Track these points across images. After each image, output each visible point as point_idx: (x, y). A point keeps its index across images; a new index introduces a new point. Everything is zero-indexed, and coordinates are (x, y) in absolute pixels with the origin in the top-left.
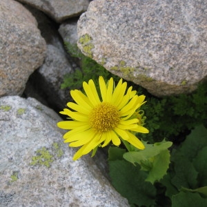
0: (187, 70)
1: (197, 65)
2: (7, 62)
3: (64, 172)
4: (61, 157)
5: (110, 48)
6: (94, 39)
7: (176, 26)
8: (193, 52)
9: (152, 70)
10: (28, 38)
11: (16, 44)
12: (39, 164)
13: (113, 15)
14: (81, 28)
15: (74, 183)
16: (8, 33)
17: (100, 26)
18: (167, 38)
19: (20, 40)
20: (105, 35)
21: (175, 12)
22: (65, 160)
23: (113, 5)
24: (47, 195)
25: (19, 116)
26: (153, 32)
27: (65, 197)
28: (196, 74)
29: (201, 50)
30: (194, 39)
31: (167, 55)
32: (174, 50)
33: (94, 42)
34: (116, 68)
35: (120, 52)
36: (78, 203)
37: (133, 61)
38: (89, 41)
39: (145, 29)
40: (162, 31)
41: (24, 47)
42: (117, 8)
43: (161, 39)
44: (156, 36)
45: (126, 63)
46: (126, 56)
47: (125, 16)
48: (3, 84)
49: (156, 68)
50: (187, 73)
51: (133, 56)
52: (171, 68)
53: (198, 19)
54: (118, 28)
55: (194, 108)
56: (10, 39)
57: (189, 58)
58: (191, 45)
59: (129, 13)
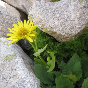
0: (70, 30)
1: (74, 27)
2: (4, 26)
3: (15, 64)
4: (15, 59)
5: (39, 19)
6: (34, 15)
7: (66, 12)
8: (72, 22)
9: (55, 28)
10: (14, 18)
11: (9, 20)
12: (6, 60)
13: (42, 7)
14: (30, 12)
15: (18, 68)
16: (6, 15)
17: (36, 11)
18: (62, 16)
19: (11, 19)
20: (38, 14)
21: (66, 8)
22: (16, 60)
23: (42, 4)
24: (6, 71)
25: (4, 44)
26: (57, 14)
27: (13, 72)
28: (74, 31)
29: (75, 21)
30: (72, 17)
31: (61, 23)
32: (64, 21)
33: (34, 17)
34: (41, 27)
35: (43, 21)
36: (17, 75)
37: (48, 24)
38: (32, 16)
39: (53, 13)
40: (60, 14)
41: (12, 22)
42: (43, 5)
43: (59, 16)
44: (57, 15)
45: (45, 25)
46: (45, 22)
47: (46, 8)
48: (2, 33)
49: (56, 27)
50: (69, 31)
51: (48, 22)
52: (63, 28)
53: (75, 10)
54: (43, 12)
55: (73, 46)
56: (7, 18)
57: (70, 24)
58: (71, 20)
59: (48, 7)
